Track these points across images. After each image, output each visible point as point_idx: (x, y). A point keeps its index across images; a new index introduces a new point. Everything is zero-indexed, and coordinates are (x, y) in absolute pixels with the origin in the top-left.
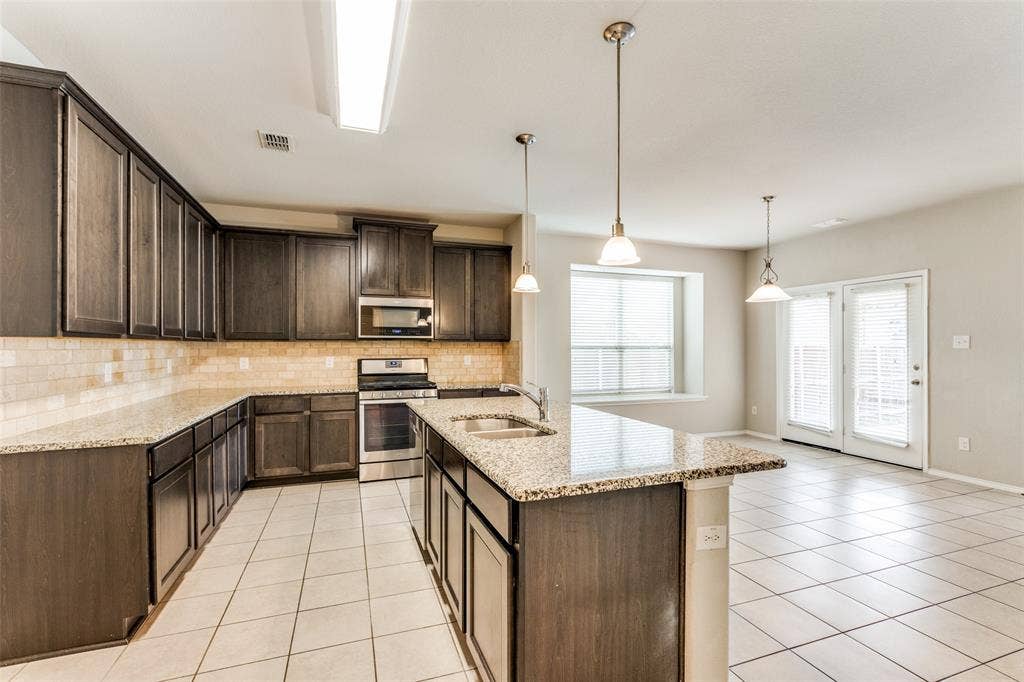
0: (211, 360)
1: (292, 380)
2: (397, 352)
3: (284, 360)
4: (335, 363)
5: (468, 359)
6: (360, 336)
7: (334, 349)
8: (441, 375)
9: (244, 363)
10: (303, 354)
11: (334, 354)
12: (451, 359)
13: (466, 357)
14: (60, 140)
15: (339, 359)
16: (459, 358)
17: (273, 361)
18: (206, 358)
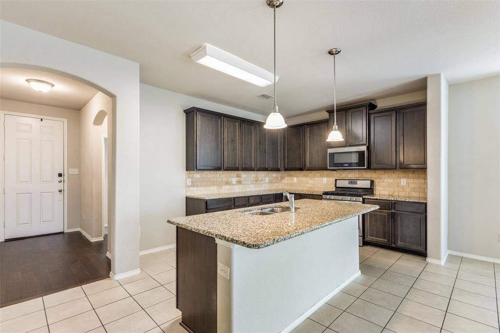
0: (286, 178)
1: (310, 188)
2: (357, 176)
3: (308, 179)
4: (327, 181)
5: (404, 181)
6: (328, 168)
7: (326, 175)
8: (384, 190)
9: (295, 179)
10: (315, 176)
11: (326, 177)
12: (391, 181)
13: (402, 180)
14: (195, 123)
15: (328, 179)
16: (396, 180)
17: (304, 179)
18: (284, 177)
